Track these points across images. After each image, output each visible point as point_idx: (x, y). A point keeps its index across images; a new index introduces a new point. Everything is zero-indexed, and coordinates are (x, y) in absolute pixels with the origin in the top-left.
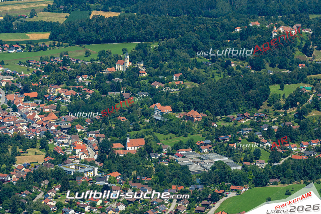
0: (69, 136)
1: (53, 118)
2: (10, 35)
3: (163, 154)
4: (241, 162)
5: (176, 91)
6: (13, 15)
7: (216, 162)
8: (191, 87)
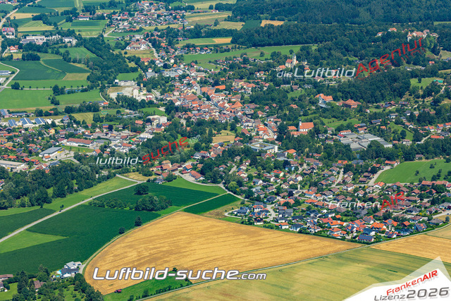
0: (253, 120)
1: (239, 106)
2: (200, 40)
3: (328, 135)
4: (391, 141)
5: (334, 83)
6: (202, 24)
7: (372, 141)
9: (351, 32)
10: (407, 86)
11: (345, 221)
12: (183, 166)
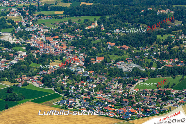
0: (72, 55)
1: (65, 47)
2: (47, 12)
3: (112, 64)
4: (145, 67)
5: (116, 37)
6: (49, 3)
7: (134, 67)
8: (123, 35)
9: (128, 9)
10: (155, 39)
11: (116, 108)
12: (33, 78)
